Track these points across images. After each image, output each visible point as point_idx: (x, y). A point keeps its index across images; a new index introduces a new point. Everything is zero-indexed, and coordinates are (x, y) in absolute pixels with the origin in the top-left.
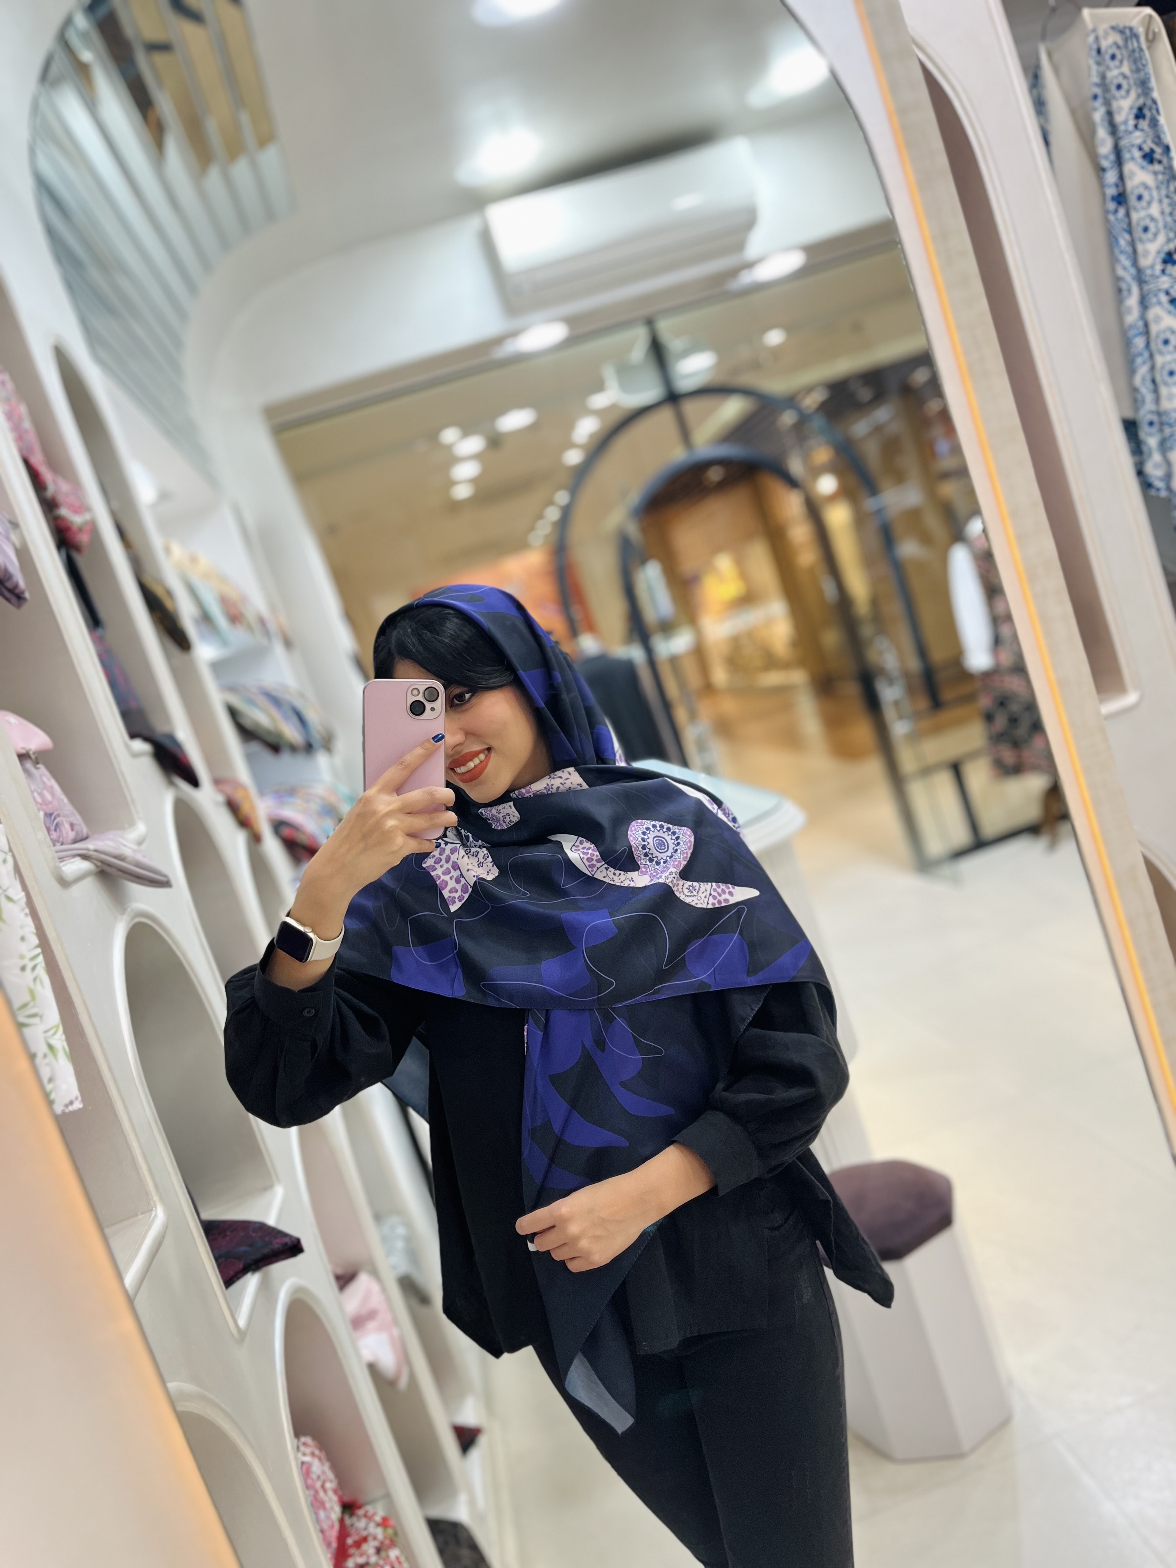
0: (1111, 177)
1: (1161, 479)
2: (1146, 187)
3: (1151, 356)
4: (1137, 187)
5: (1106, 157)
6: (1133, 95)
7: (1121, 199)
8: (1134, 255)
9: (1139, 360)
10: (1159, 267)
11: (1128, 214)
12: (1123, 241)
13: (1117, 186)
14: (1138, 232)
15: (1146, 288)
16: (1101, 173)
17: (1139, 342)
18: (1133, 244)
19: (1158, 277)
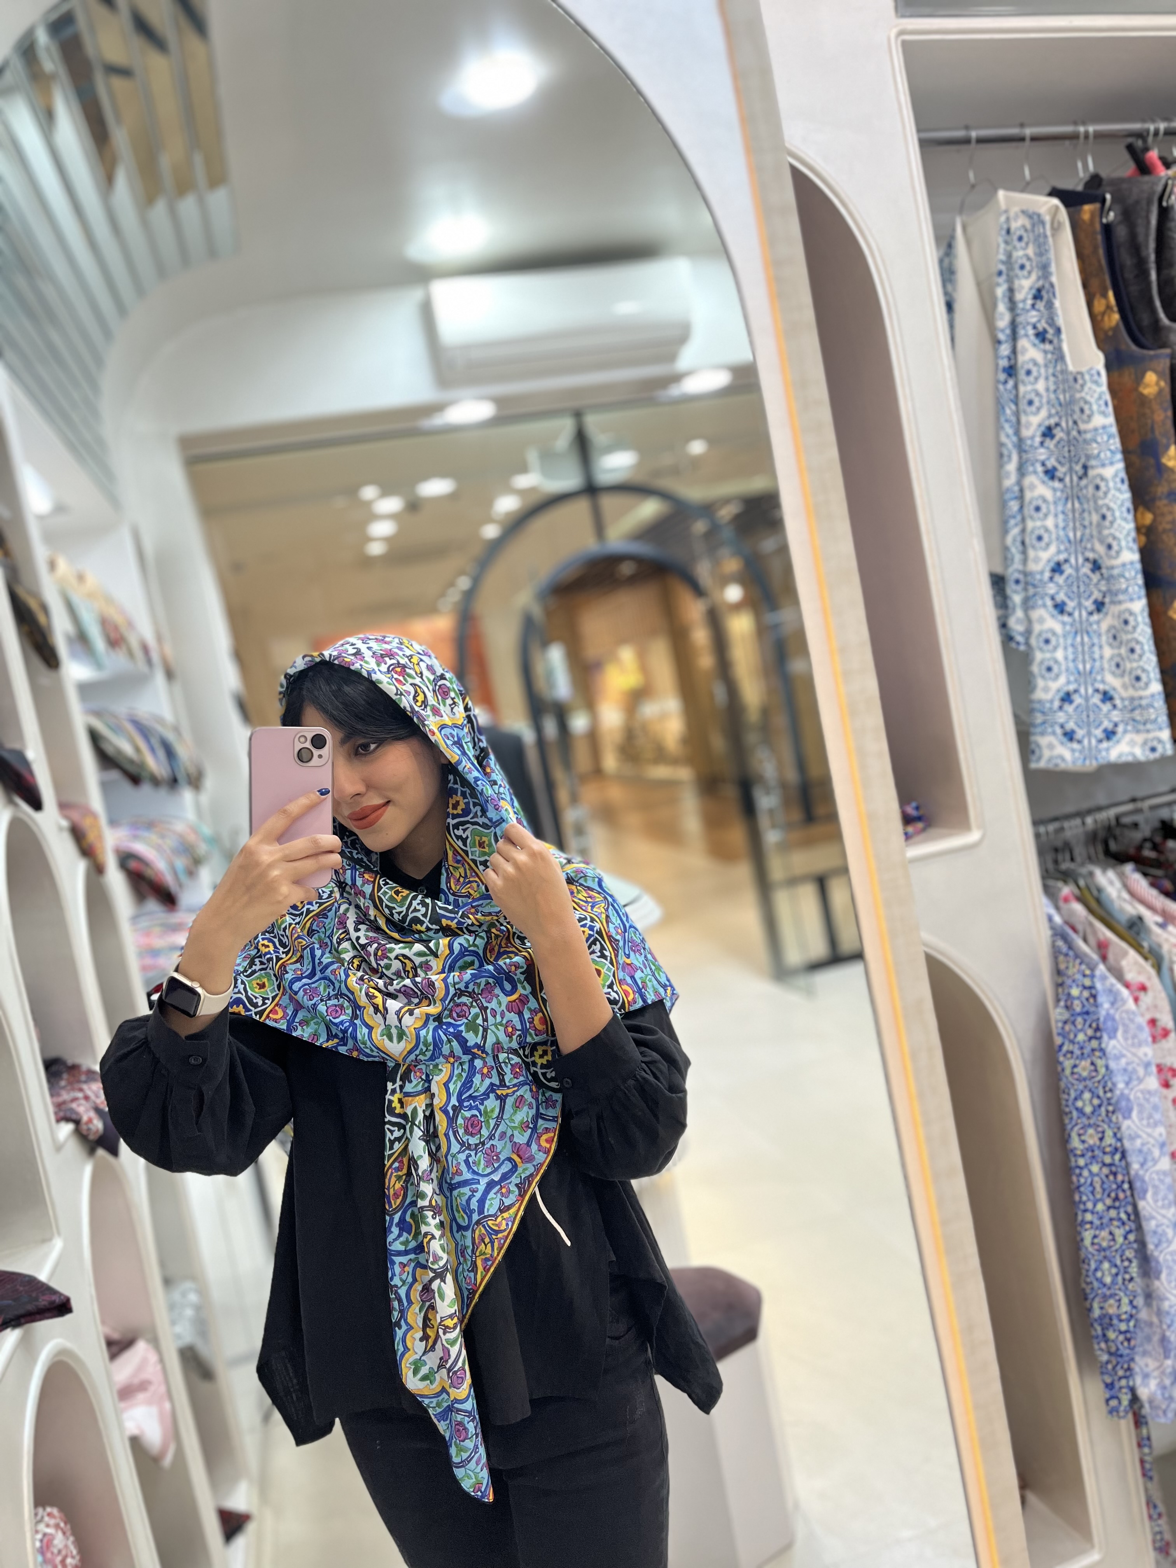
0: (1005, 349)
1: (1021, 634)
2: (1035, 364)
3: (1023, 520)
4: (1028, 363)
5: (1003, 331)
6: (1034, 276)
7: (1011, 371)
8: (1017, 426)
9: (1012, 522)
10: (1038, 439)
11: (1016, 387)
12: (1009, 411)
13: (1009, 359)
14: (1023, 404)
15: (1025, 456)
16: (997, 345)
17: (1014, 506)
18: (1017, 414)
19: (1036, 448)
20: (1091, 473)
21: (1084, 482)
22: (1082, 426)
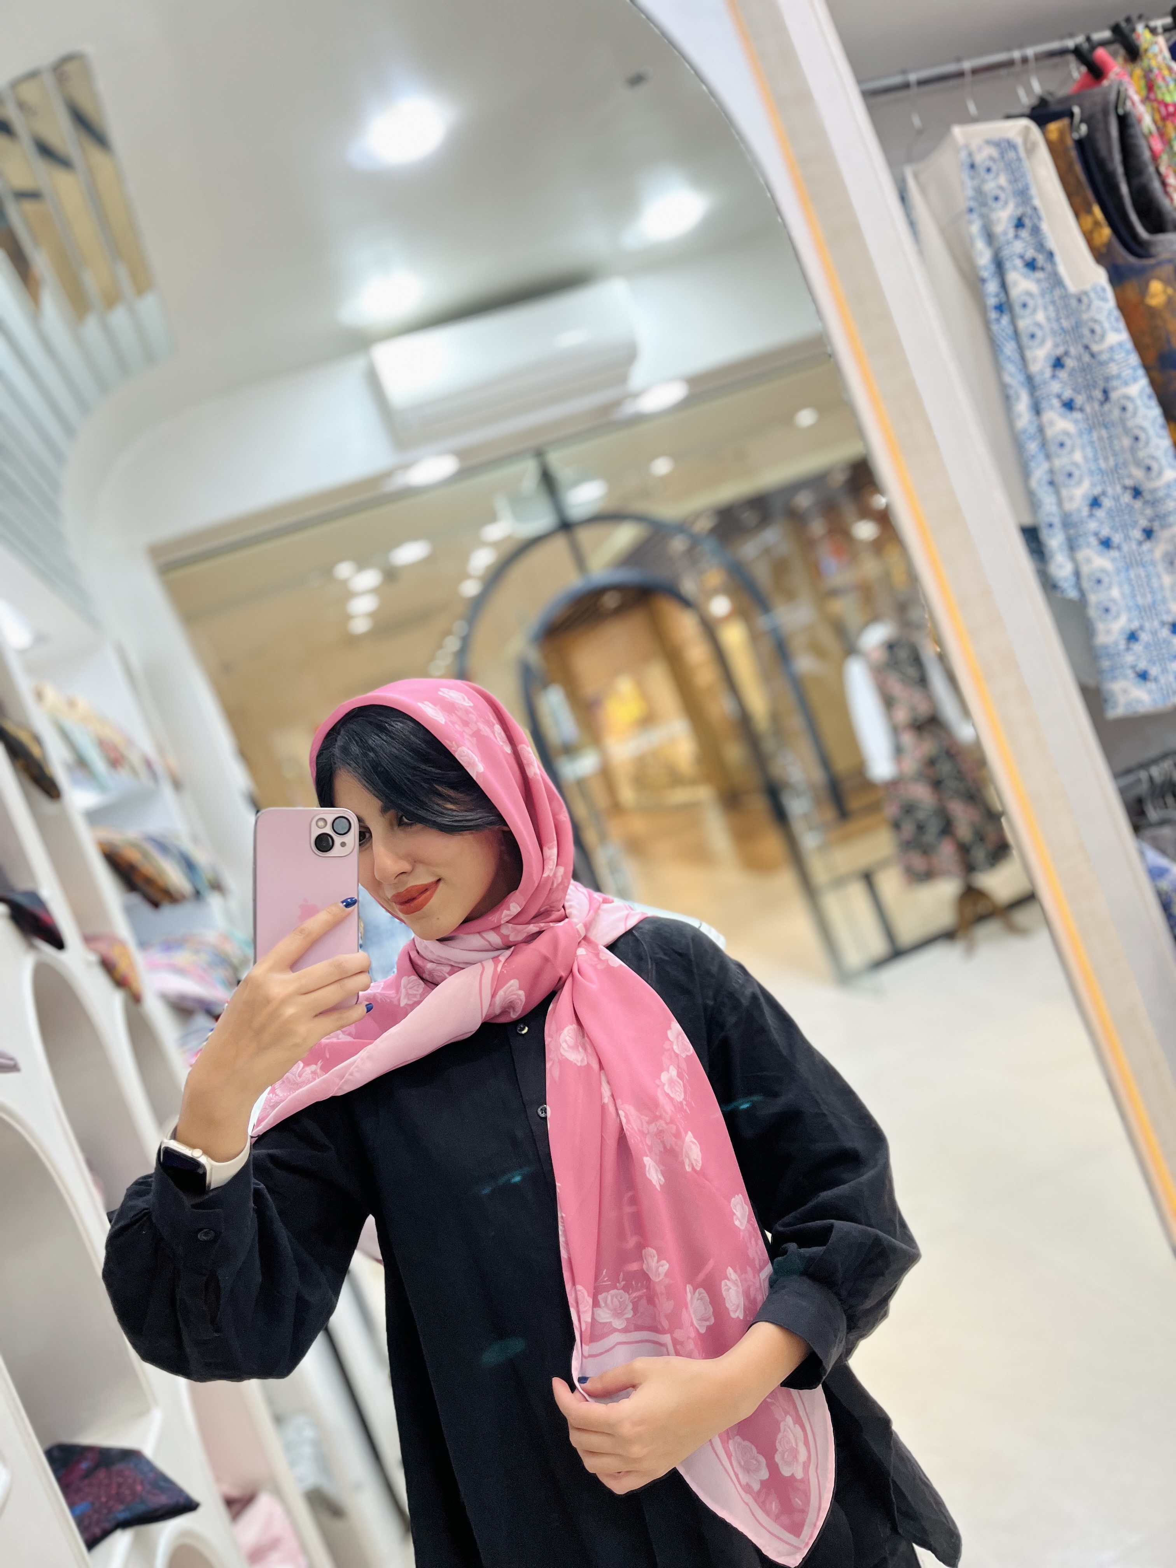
0: (992, 287)
1: (1069, 580)
2: (1031, 295)
3: (1048, 459)
4: (1022, 295)
5: (986, 269)
6: (1011, 206)
7: (1004, 307)
8: (1023, 363)
9: (1035, 462)
10: (1048, 372)
11: (1013, 322)
12: (1009, 348)
13: (999, 295)
14: (1025, 340)
15: (1037, 393)
16: (982, 284)
17: (1034, 445)
18: (1021, 349)
19: (1048, 382)
20: (1114, 395)
21: (1107, 407)
22: (1095, 348)
